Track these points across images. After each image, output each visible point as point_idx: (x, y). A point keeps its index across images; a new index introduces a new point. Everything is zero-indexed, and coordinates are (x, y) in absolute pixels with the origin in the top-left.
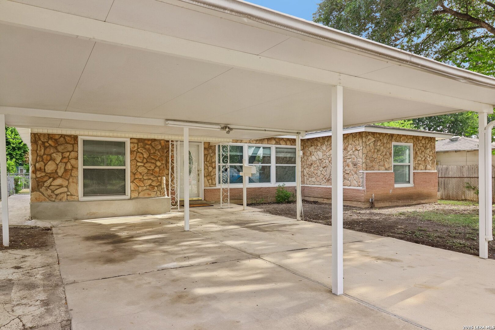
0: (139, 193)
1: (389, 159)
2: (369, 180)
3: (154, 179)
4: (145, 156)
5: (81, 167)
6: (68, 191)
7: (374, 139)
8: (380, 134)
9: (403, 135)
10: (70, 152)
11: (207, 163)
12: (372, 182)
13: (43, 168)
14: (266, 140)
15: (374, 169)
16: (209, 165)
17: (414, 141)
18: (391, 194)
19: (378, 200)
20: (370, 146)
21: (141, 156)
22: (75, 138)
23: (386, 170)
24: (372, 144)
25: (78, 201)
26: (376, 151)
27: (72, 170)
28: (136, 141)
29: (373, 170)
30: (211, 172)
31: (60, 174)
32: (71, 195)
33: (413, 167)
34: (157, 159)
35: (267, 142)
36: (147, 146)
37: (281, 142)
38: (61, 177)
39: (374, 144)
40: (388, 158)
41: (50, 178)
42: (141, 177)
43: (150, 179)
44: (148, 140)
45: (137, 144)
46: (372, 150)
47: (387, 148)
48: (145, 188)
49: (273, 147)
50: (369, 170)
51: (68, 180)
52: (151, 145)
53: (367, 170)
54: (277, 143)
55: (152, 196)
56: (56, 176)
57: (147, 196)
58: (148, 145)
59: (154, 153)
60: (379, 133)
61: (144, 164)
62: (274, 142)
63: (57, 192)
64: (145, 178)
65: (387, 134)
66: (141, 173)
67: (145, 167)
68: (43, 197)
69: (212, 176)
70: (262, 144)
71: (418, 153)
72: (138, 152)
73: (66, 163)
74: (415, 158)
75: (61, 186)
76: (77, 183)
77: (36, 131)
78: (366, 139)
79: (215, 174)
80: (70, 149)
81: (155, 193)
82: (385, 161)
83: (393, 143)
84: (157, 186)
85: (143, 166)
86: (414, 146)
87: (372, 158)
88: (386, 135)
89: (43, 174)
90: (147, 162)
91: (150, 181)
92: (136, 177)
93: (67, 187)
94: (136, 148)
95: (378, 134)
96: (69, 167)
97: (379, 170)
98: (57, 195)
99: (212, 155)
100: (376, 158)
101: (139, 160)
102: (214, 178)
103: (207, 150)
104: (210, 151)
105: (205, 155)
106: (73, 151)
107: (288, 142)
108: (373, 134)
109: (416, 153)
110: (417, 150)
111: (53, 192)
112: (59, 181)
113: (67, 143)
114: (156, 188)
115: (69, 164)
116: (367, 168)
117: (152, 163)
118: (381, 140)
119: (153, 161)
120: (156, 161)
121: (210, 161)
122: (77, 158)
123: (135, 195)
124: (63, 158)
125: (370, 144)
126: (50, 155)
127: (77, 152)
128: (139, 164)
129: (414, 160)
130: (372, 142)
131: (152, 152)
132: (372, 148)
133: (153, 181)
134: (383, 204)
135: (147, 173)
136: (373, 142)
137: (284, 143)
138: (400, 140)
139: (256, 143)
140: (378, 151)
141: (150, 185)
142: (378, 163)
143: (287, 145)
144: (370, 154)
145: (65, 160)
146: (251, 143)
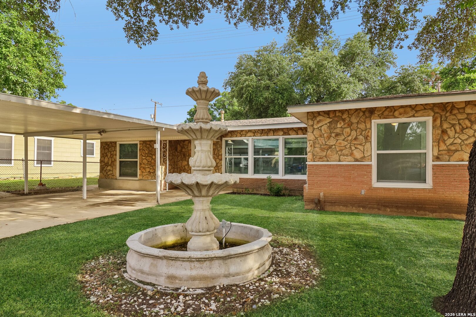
0: (143, 177)
1: (364, 146)
2: (315, 174)
3: (151, 168)
4: (146, 152)
5: (118, 160)
6: (113, 173)
7: (329, 120)
8: (342, 112)
9: (402, 107)
10: (113, 151)
11: (215, 156)
12: (319, 177)
13: (104, 160)
14: (272, 132)
15: (329, 159)
16: (216, 158)
17: (435, 113)
18: (362, 196)
19: (333, 202)
20: (321, 130)
21: (144, 152)
22: (115, 143)
23: (357, 160)
24: (325, 128)
25: (116, 179)
26: (333, 135)
27: (114, 161)
28: (142, 143)
29: (328, 161)
30: (218, 163)
31: (110, 164)
32: (114, 176)
33: (433, 156)
34: (153, 154)
35: (273, 134)
36: (148, 146)
37: (290, 132)
38: (110, 165)
39: (329, 127)
40: (361, 144)
41: (106, 166)
42: (144, 166)
43: (149, 168)
44: (148, 141)
45: (143, 144)
46: (325, 135)
47: (358, 130)
48: (146, 173)
49: (281, 139)
50: (319, 161)
51: (112, 167)
52: (150, 144)
53: (314, 161)
54: (285, 134)
55: (149, 179)
56: (108, 165)
57: (146, 179)
58: (148, 144)
59: (152, 150)
60: (340, 111)
61: (146, 157)
62: (282, 133)
63: (109, 173)
64: (146, 167)
65: (360, 109)
66: (144, 164)
67: (147, 159)
68: (103, 176)
69: (219, 167)
70: (267, 136)
71: (451, 133)
72: (143, 150)
73: (112, 158)
74: (438, 141)
75: (110, 170)
76: (116, 169)
77: (102, 141)
78: (314, 121)
79: (222, 165)
80: (113, 150)
81: (151, 177)
82: (353, 148)
83: (373, 121)
84: (152, 173)
85: (145, 159)
86: (434, 121)
87: (327, 145)
88: (356, 111)
89: (104, 164)
90: (148, 156)
91: (149, 169)
92: (142, 166)
93: (112, 171)
94: (142, 147)
95: (337, 112)
96: (113, 160)
97: (340, 161)
98: (108, 175)
99: (219, 149)
100: (334, 145)
101: (143, 155)
102: (220, 169)
103: (216, 145)
104: (218, 146)
105: (213, 149)
106: (115, 151)
107: (300, 132)
108: (327, 113)
109: (444, 132)
110: (445, 126)
111: (107, 173)
112: (109, 168)
113: (112, 146)
114: (152, 174)
115: (113, 158)
116: (314, 159)
117: (150, 157)
118: (344, 120)
119: (151, 156)
120: (152, 155)
121: (218, 154)
122: (116, 155)
123: (141, 178)
124: (111, 154)
125: (321, 127)
126: (106, 153)
127: (116, 151)
128: (143, 158)
129: (435, 144)
130: (326, 124)
131: (150, 149)
132: (325, 131)
133: (150, 169)
134: (345, 208)
135: (147, 164)
136: (328, 124)
137: (294, 132)
138: (393, 115)
139: (261, 136)
140: (337, 135)
141: (149, 172)
142: (337, 151)
143: (298, 134)
144: (321, 141)
145: (112, 156)
146: (256, 136)
